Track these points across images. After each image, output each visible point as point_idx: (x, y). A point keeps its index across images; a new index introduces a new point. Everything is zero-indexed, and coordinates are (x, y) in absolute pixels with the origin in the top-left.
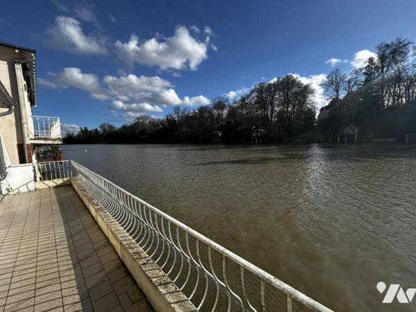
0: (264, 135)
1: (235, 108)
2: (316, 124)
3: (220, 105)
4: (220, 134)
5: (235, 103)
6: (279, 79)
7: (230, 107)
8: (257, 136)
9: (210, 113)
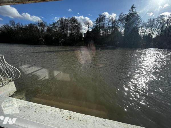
0: (64, 42)
1: (50, 28)
2: (83, 39)
3: (42, 25)
4: (44, 40)
5: (50, 25)
6: (69, 18)
7: (48, 27)
8: (61, 42)
9: (37, 28)
